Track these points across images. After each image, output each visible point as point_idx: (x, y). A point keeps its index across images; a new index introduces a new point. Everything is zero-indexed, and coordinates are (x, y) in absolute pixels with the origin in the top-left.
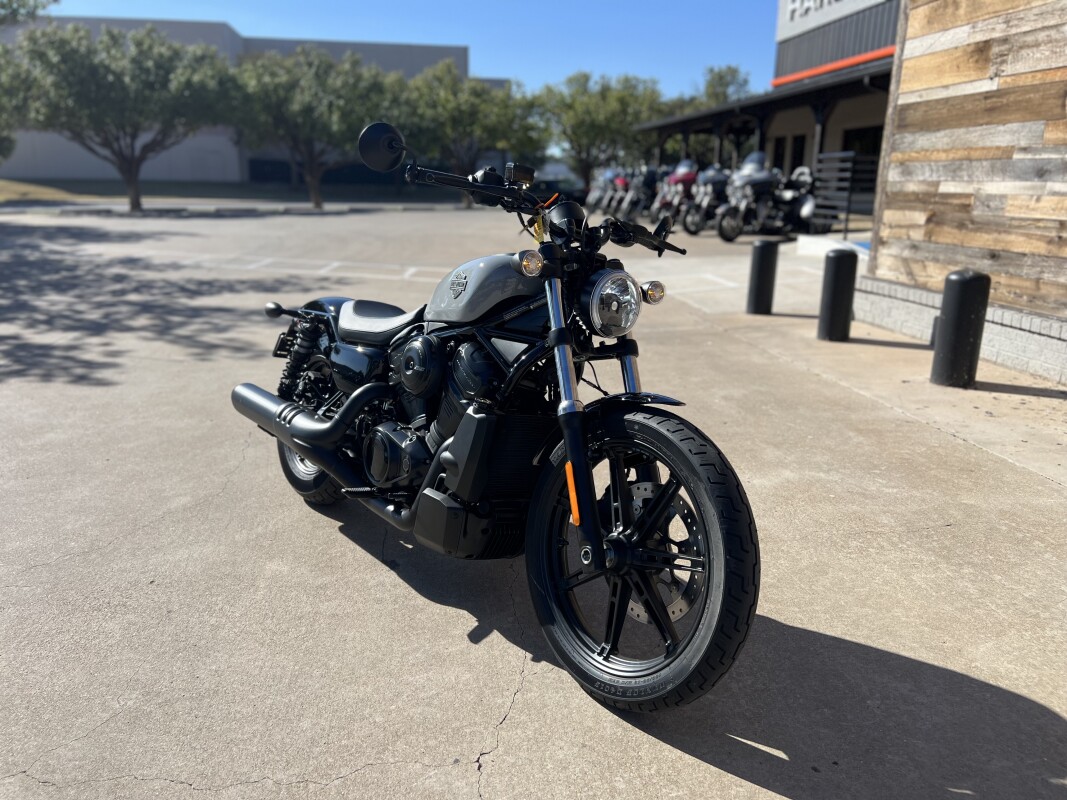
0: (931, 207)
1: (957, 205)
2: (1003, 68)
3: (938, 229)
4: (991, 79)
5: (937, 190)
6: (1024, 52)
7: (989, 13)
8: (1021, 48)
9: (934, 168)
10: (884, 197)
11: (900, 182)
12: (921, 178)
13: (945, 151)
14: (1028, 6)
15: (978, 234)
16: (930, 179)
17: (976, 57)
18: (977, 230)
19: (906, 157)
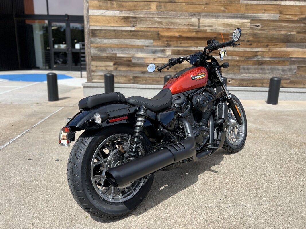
0: (114, 60)
1: (125, 60)
2: (136, 25)
3: (119, 66)
4: (131, 27)
5: (116, 55)
6: (142, 22)
7: (127, 9)
8: (142, 20)
9: (113, 49)
10: (90, 57)
11: (97, 53)
12: (108, 52)
13: (117, 45)
14: (141, 10)
15: (136, 67)
16: (112, 53)
17: (124, 20)
18: (135, 67)
19: (99, 45)
